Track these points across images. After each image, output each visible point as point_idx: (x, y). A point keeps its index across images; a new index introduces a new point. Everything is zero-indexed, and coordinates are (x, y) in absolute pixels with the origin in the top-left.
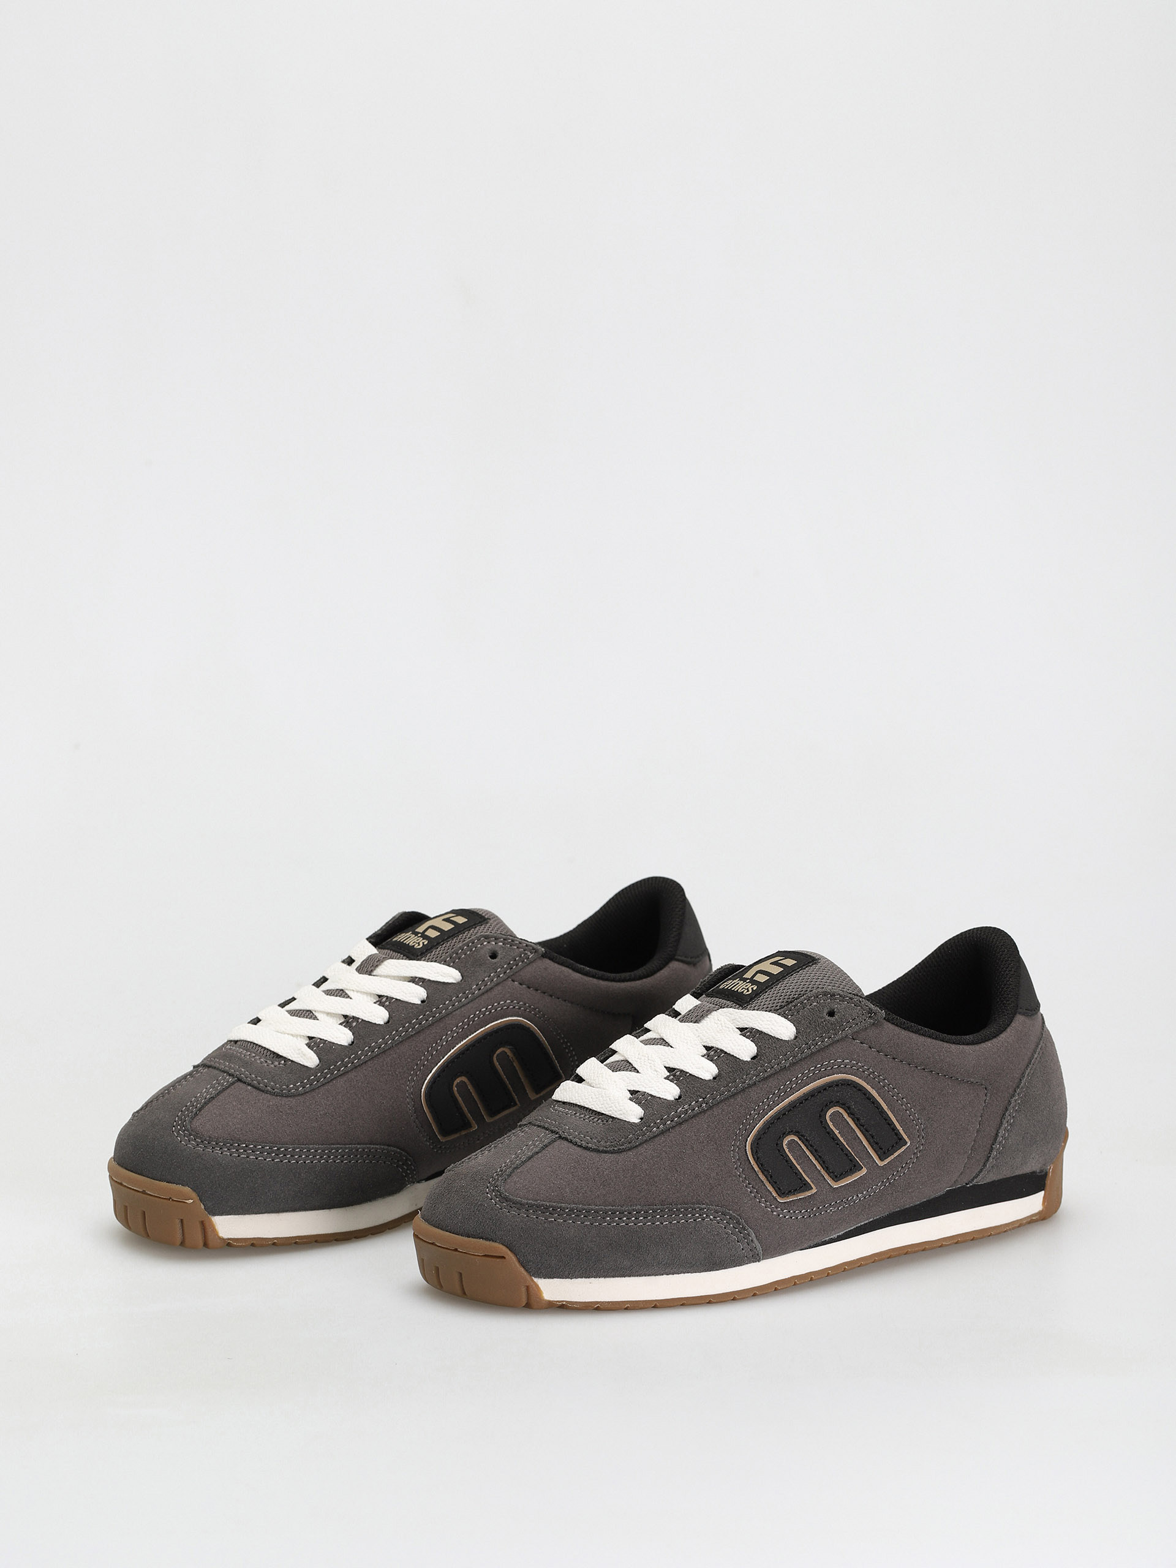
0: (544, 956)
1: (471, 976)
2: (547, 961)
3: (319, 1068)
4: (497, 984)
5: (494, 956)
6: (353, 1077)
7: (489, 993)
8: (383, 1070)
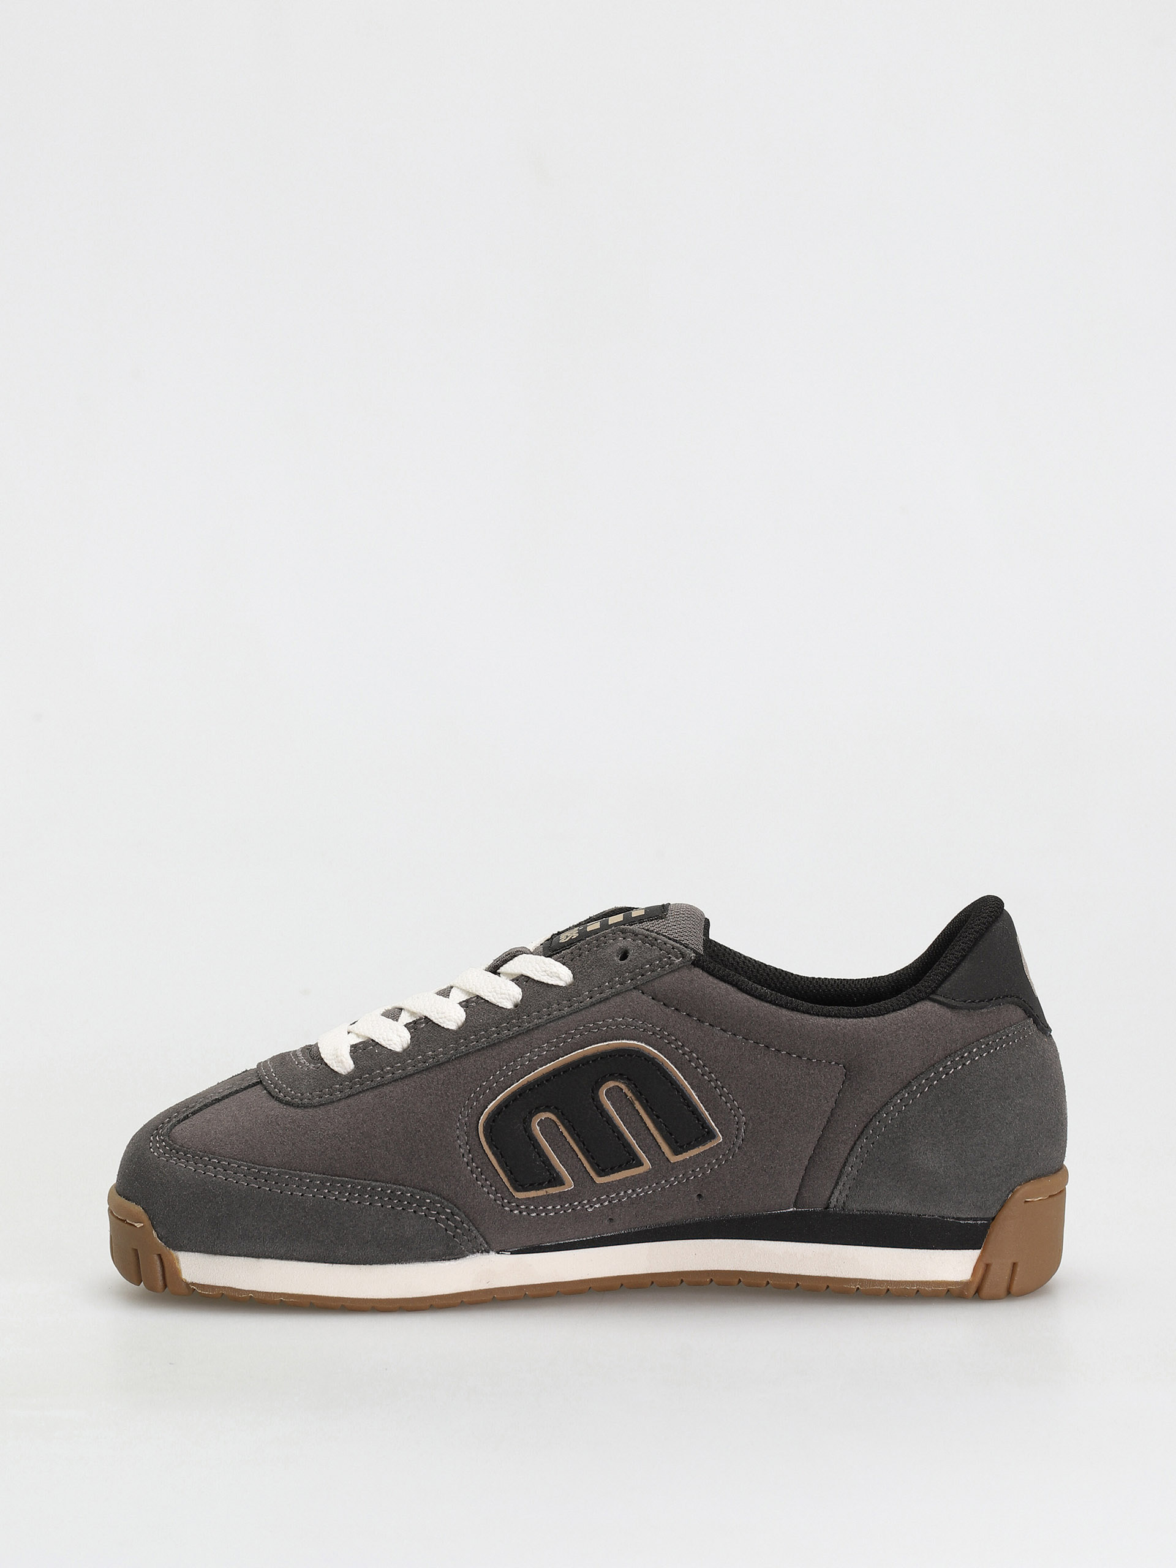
0: (696, 963)
1: (584, 980)
2: (698, 971)
3: (350, 1077)
4: (618, 994)
5: (624, 956)
6: (388, 1092)
7: (602, 1005)
8: (430, 1088)
